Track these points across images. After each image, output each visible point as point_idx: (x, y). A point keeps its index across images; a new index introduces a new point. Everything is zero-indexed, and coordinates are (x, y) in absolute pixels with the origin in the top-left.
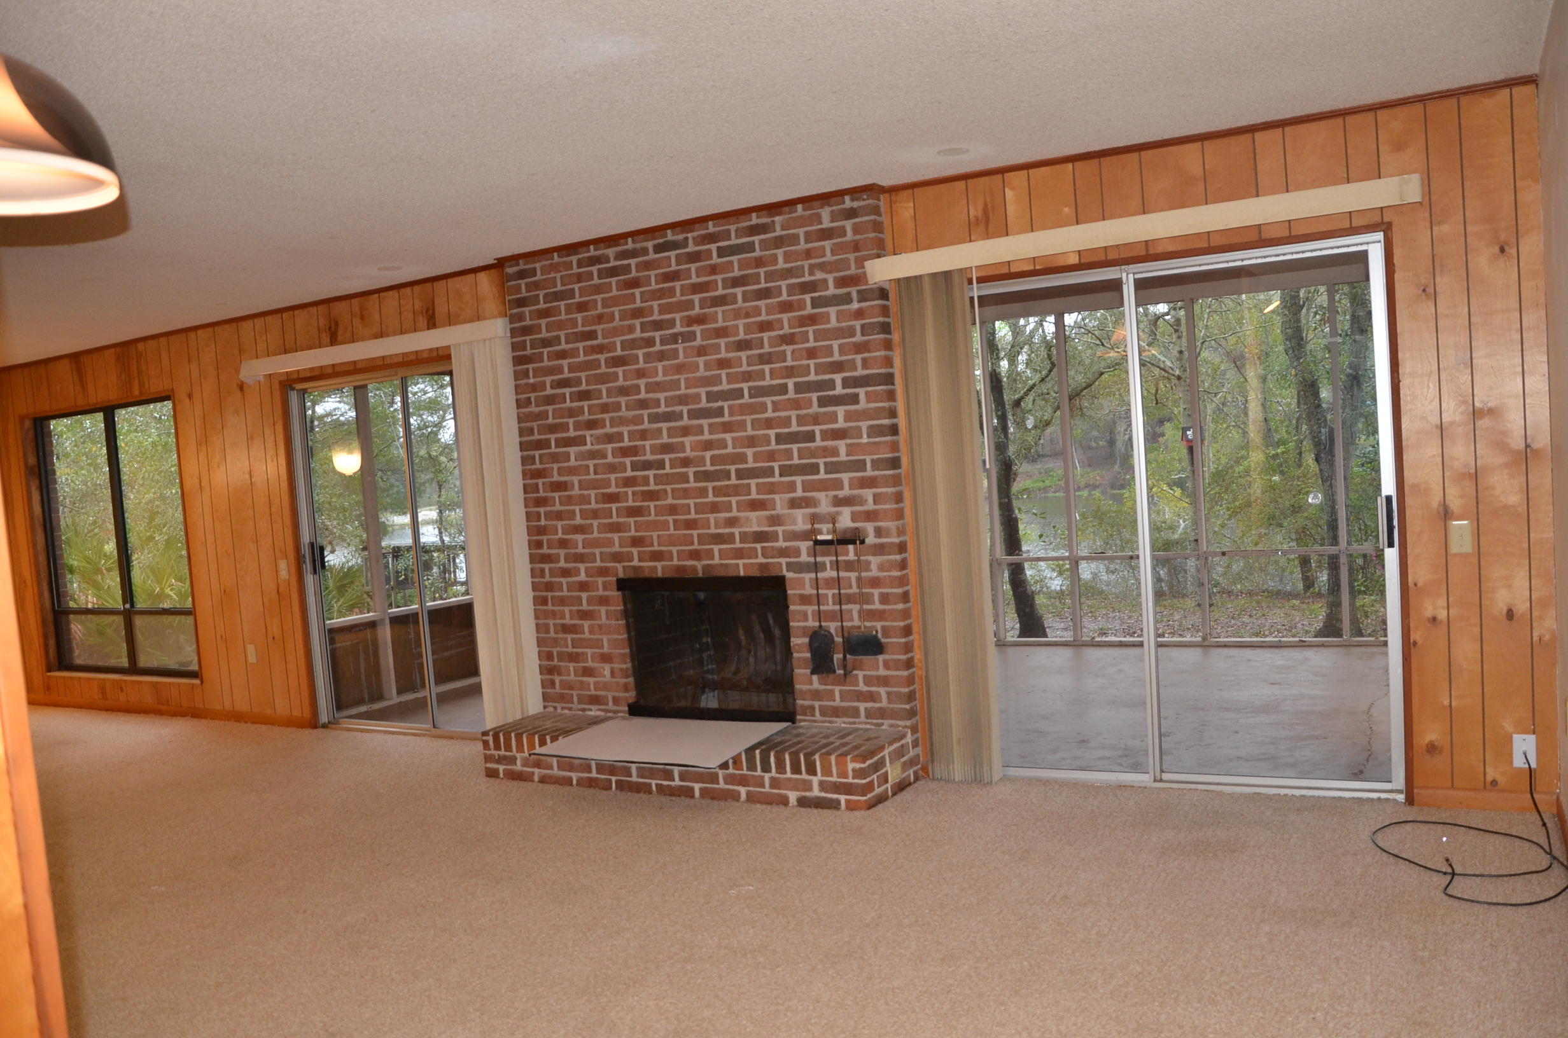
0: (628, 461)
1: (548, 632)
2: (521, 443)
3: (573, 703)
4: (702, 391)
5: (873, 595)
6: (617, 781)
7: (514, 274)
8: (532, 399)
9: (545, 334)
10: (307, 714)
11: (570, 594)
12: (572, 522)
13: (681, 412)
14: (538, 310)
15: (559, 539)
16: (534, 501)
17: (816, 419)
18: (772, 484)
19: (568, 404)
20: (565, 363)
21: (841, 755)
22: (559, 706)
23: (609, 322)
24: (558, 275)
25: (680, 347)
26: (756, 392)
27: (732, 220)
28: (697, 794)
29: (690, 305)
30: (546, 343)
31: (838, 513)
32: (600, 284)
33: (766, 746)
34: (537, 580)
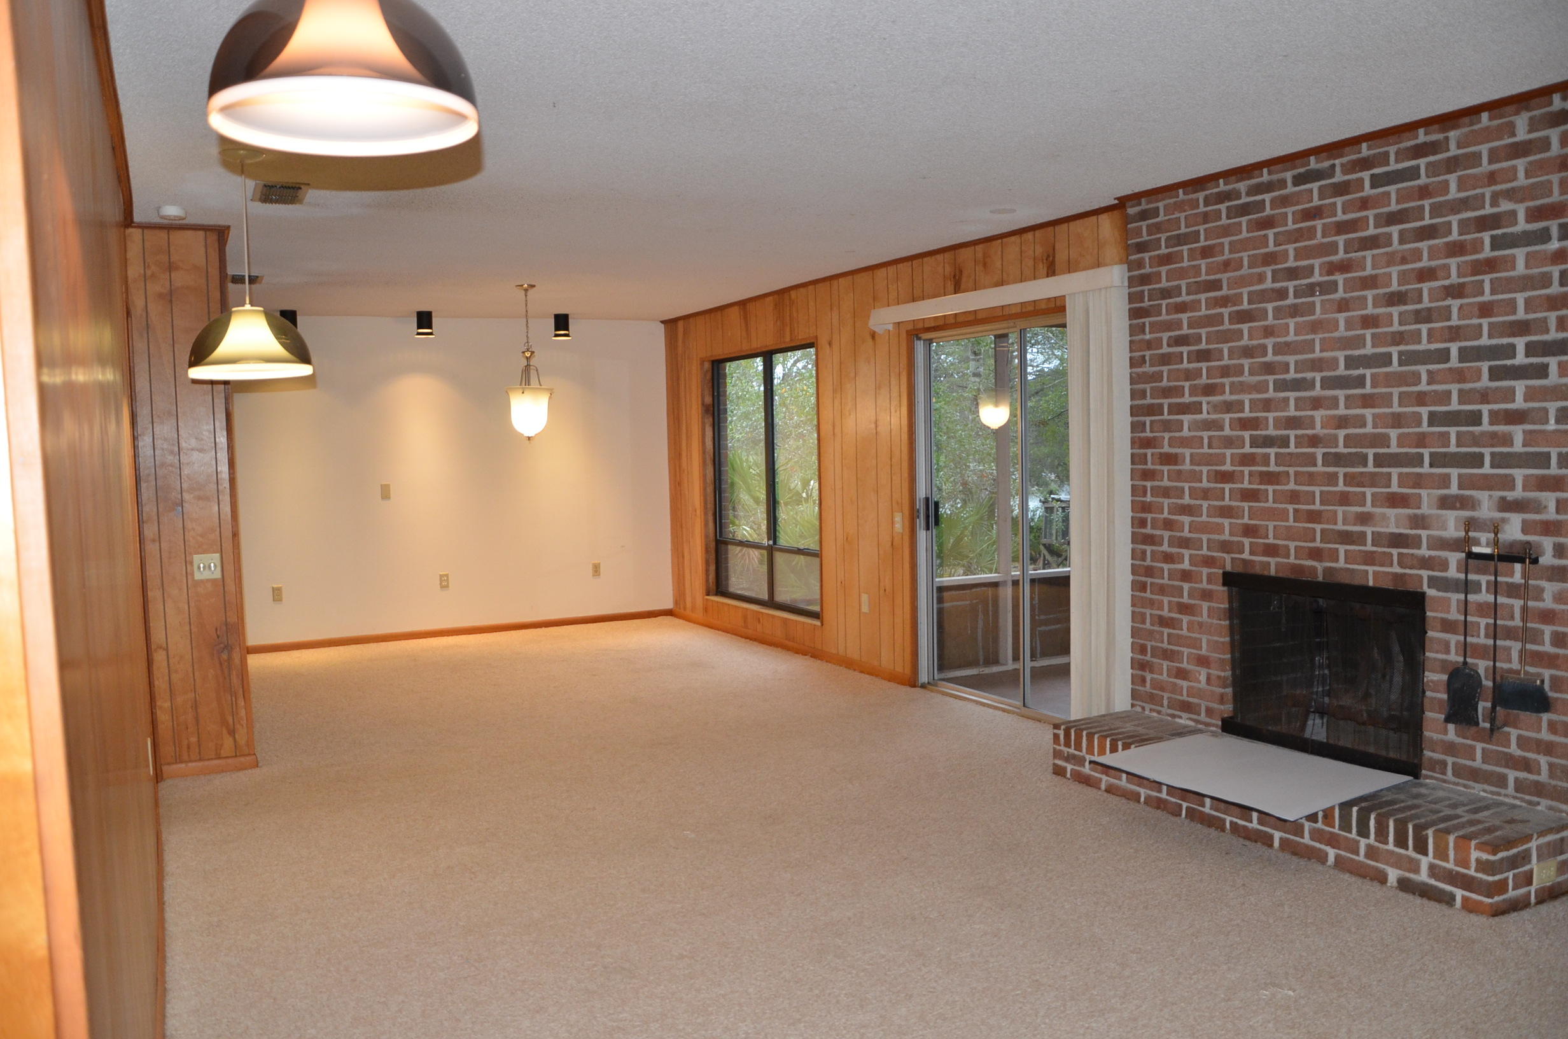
0: (1247, 435)
1: (1144, 622)
2: (1132, 407)
3: (1162, 706)
4: (1341, 355)
5: (1543, 632)
6: (1187, 808)
7: (1135, 215)
8: (1147, 358)
9: (1164, 284)
10: (908, 671)
11: (1171, 583)
12: (1179, 501)
13: (1313, 380)
14: (1158, 256)
15: (1165, 519)
16: (1142, 474)
17: (1485, 397)
18: (1419, 475)
19: (1185, 365)
20: (1184, 317)
21: (1463, 837)
22: (1148, 706)
23: (1235, 270)
24: (1182, 215)
25: (1317, 300)
26: (1408, 358)
27: (1391, 139)
28: (1276, 844)
29: (1332, 248)
30: (1166, 293)
31: (1503, 520)
32: (1229, 225)
33: (1368, 803)
34: (1137, 563)
